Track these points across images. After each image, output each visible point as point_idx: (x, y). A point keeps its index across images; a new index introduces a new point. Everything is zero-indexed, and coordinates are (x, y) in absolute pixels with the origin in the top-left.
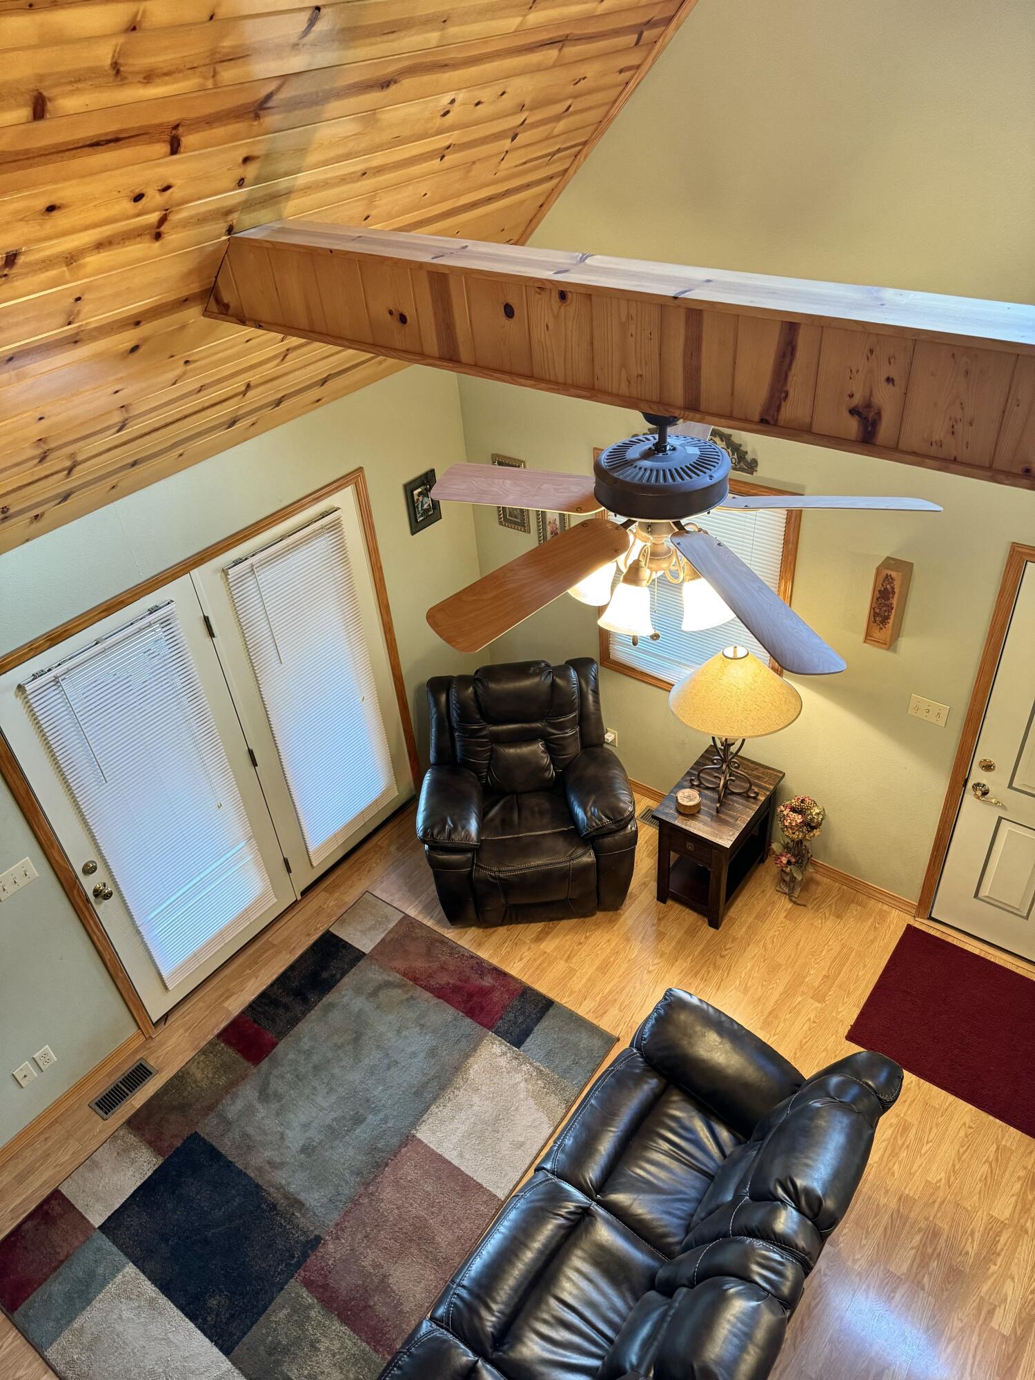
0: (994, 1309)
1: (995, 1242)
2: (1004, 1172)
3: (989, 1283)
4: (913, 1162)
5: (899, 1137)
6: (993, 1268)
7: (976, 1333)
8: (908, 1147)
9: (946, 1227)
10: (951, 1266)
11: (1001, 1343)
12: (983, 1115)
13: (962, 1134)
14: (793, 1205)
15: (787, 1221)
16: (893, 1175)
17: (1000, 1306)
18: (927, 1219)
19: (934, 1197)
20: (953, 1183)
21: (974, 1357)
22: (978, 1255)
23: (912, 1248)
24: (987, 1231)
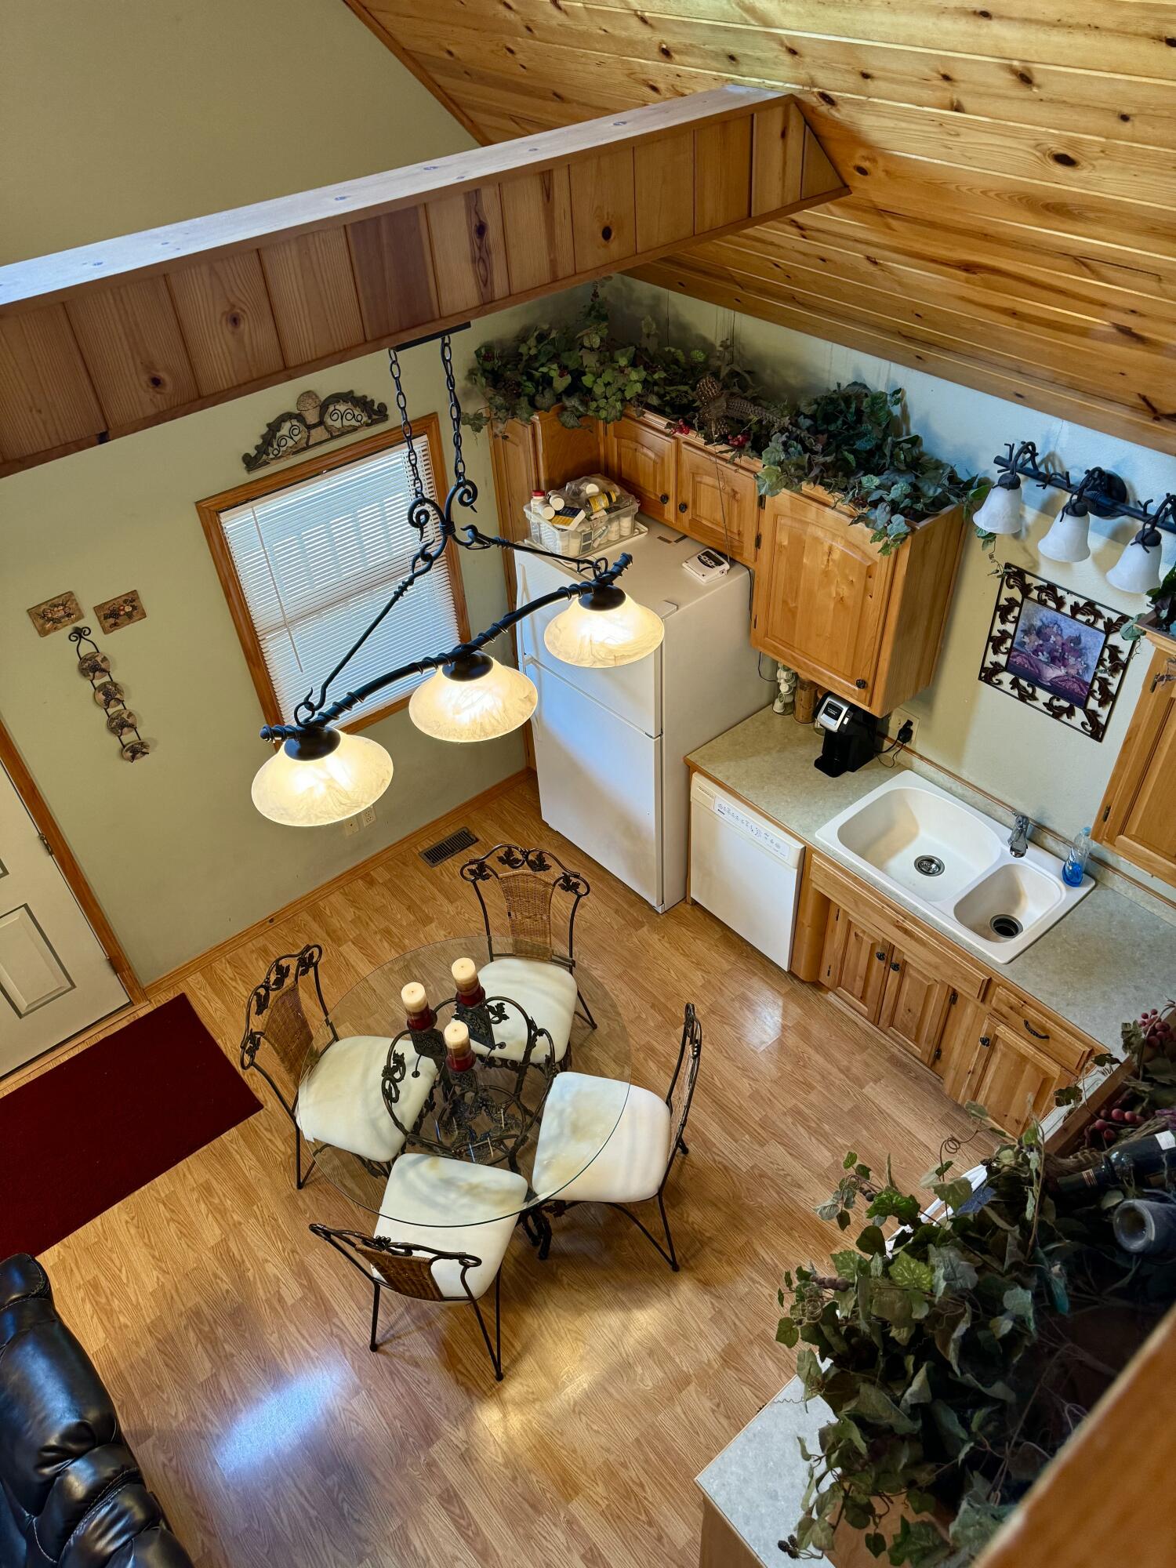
0: (280, 1294)
1: (233, 1258)
2: (186, 1211)
3: (259, 1285)
4: (128, 1297)
5: (98, 1299)
6: (250, 1274)
7: (288, 1324)
8: (112, 1294)
9: (198, 1299)
10: (230, 1315)
11: (306, 1305)
12: (129, 1199)
13: (133, 1231)
14: (70, 1461)
15: (79, 1478)
16: (126, 1326)
17: (279, 1287)
18: (181, 1315)
19: (168, 1296)
20: (167, 1268)
21: (304, 1337)
22: (233, 1282)
23: (196, 1346)
24: (220, 1260)
